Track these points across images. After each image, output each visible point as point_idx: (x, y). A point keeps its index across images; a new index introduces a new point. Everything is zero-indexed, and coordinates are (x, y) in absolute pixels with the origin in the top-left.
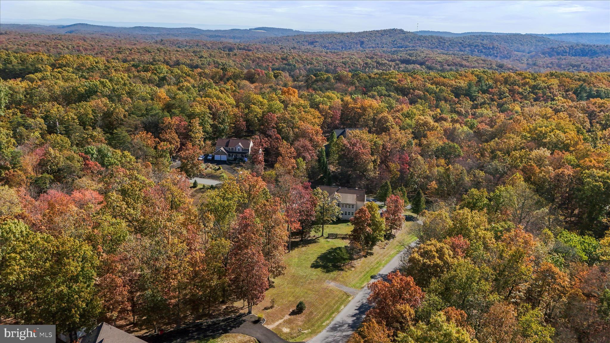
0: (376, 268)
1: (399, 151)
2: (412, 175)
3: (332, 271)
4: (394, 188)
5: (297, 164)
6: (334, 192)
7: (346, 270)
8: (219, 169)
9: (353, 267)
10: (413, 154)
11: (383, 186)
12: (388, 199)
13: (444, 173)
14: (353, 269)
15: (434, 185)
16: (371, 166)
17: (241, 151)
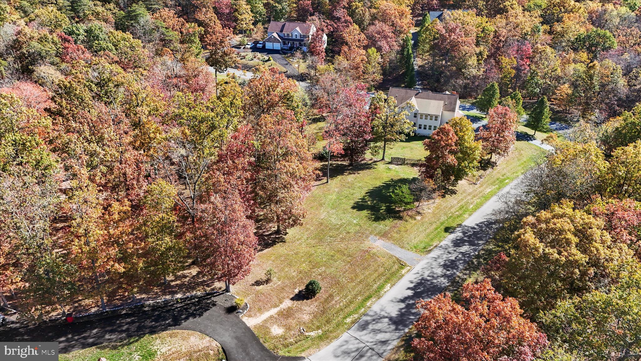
0: (458, 216)
1: (518, 41)
2: (534, 74)
3: (384, 219)
4: (504, 94)
5: (368, 56)
6: (410, 98)
7: (408, 218)
8: (269, 60)
9: (419, 213)
10: (539, 46)
11: (487, 90)
12: (491, 111)
13: (584, 72)
14: (419, 218)
15: (566, 89)
16: (473, 61)
17: (298, 38)
